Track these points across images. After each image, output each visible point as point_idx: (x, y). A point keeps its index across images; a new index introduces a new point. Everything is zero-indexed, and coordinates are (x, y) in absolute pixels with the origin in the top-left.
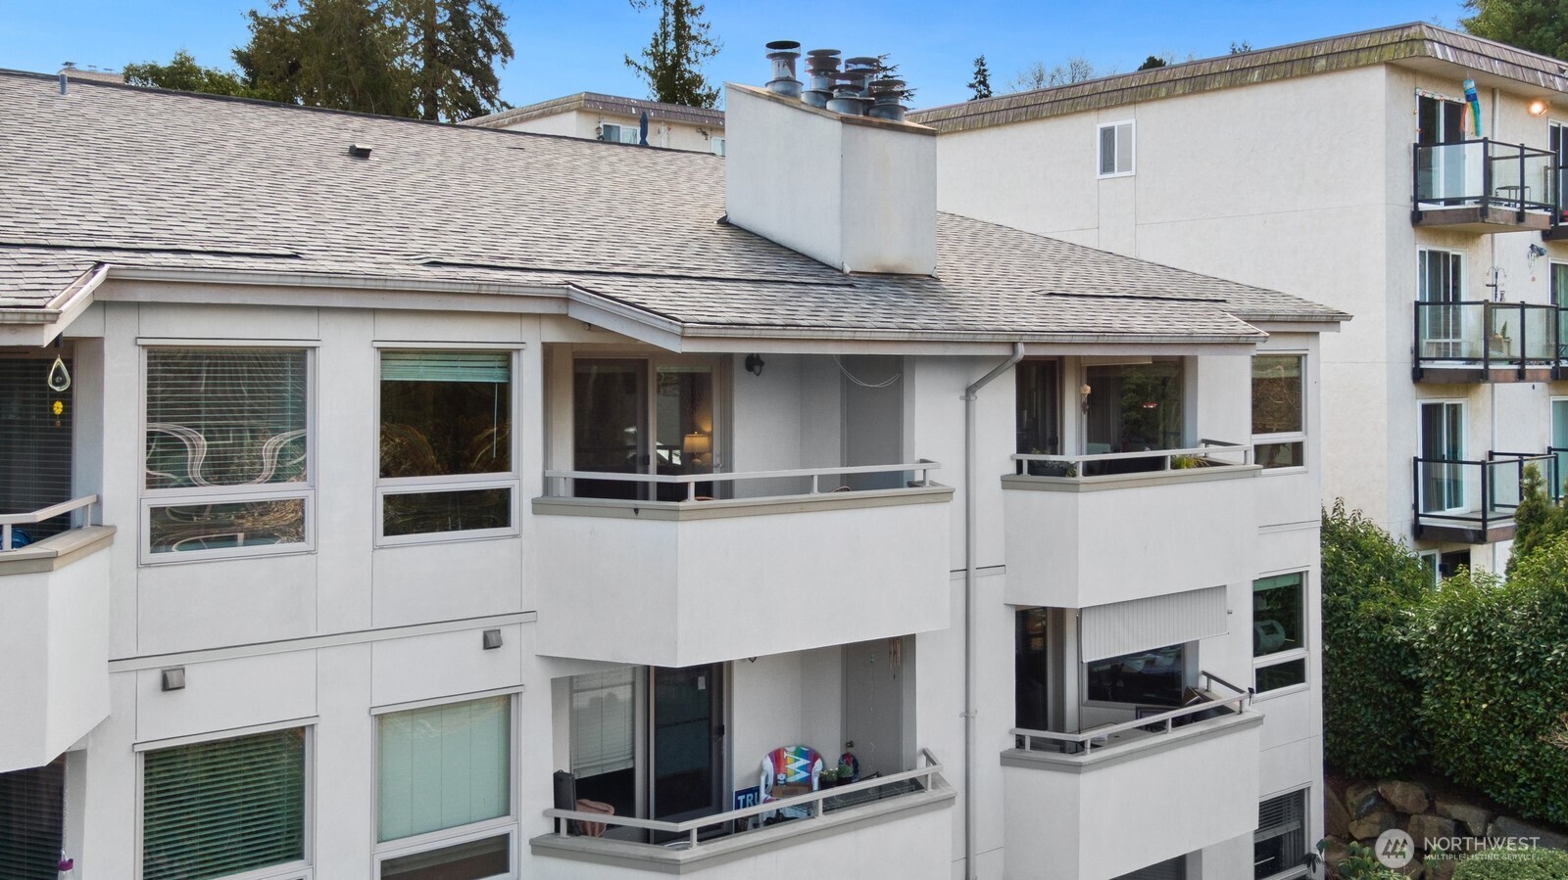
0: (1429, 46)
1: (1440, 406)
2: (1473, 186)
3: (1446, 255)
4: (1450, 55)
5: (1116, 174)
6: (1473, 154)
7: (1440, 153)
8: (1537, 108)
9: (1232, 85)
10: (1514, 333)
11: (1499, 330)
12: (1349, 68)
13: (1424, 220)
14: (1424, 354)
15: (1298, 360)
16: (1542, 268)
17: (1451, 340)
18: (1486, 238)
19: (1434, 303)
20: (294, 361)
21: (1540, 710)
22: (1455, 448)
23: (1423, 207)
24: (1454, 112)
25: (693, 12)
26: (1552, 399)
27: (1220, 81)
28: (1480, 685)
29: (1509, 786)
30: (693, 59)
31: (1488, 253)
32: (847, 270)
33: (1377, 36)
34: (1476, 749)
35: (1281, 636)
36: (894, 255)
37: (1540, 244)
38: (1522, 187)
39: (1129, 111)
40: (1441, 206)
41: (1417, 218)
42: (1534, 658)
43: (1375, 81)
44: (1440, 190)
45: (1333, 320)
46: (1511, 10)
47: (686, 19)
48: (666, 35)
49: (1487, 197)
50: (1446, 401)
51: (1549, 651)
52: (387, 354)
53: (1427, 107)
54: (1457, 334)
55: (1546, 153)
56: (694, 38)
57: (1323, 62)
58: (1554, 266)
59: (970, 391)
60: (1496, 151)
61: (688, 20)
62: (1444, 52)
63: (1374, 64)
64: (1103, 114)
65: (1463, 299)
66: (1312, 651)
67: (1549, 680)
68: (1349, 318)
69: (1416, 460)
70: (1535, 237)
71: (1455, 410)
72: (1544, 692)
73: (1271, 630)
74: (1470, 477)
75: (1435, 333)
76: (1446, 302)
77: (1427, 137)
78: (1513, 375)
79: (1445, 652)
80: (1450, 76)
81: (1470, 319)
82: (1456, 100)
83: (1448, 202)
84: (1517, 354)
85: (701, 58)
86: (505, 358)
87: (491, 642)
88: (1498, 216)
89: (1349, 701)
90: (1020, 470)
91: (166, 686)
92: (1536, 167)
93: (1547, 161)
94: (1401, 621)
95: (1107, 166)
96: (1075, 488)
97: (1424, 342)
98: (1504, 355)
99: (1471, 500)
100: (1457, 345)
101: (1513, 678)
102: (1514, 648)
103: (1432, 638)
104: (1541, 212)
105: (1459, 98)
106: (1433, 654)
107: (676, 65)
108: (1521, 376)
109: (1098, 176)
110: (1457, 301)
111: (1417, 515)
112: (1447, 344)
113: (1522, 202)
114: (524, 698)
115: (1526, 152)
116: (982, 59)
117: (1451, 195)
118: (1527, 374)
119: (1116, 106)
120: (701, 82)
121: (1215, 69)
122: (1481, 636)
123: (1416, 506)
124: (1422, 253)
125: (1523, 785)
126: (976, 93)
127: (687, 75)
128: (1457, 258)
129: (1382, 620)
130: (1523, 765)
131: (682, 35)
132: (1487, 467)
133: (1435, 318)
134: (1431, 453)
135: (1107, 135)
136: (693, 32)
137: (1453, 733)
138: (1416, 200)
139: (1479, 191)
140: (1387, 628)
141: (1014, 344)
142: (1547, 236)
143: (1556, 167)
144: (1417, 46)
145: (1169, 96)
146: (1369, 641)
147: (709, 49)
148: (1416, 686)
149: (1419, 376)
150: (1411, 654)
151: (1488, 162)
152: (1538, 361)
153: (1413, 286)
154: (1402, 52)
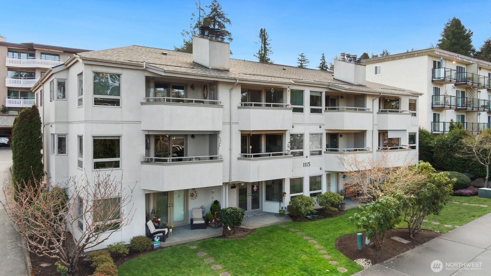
0: (435, 52)
1: (436, 113)
2: (442, 75)
3: (438, 88)
4: (439, 53)
5: (378, 74)
6: (442, 70)
7: (437, 70)
8: (454, 62)
9: (400, 59)
10: (449, 101)
11: (447, 101)
12: (421, 56)
13: (434, 81)
14: (433, 104)
15: (415, 100)
16: (455, 91)
17: (438, 102)
18: (444, 85)
19: (435, 95)
20: (302, 92)
21: (452, 154)
22: (439, 120)
23: (434, 79)
24: (439, 63)
25: (268, 45)
26: (456, 114)
27: (398, 58)
28: (443, 151)
29: (447, 166)
30: (268, 55)
31: (445, 88)
32: (355, 84)
33: (426, 50)
34: (442, 161)
35: (412, 142)
36: (360, 83)
37: (454, 86)
38: (451, 76)
39: (380, 63)
40: (437, 79)
41: (433, 81)
42: (452, 146)
43: (426, 58)
44: (437, 76)
45: (421, 94)
46: (449, 42)
47: (266, 46)
48: (262, 49)
49: (445, 77)
50: (437, 113)
51: (454, 145)
52: (311, 91)
53: (435, 62)
54: (439, 100)
55: (455, 70)
56: (268, 50)
57: (416, 55)
58: (457, 91)
59: (373, 100)
60: (447, 70)
61: (267, 46)
62: (438, 53)
63: (425, 55)
64: (375, 64)
65: (440, 95)
66: (417, 145)
67: (454, 149)
68: (423, 94)
69: (432, 122)
70: (453, 85)
71: (439, 114)
72: (453, 151)
73: (411, 141)
74: (441, 125)
75: (435, 101)
76: (437, 95)
77: (435, 67)
78: (449, 108)
79: (438, 147)
80: (438, 57)
81: (442, 98)
82: (439, 61)
83: (438, 78)
84: (450, 104)
85: (269, 54)
86: (321, 93)
87: (320, 127)
88: (447, 81)
89: (422, 156)
90: (379, 111)
91: (293, 127)
92: (454, 73)
93: (456, 72)
94: (430, 143)
95: (376, 73)
96: (388, 113)
97: (434, 102)
98: (447, 104)
99: (441, 129)
100: (439, 103)
101: (448, 149)
102: (448, 145)
103: (435, 145)
104: (454, 80)
105: (440, 61)
106: (435, 147)
107: (264, 56)
108: (450, 108)
109: (374, 75)
110: (439, 95)
111: (432, 132)
112: (437, 103)
113: (451, 78)
114: (323, 134)
115: (452, 70)
116: (323, 54)
117: (438, 77)
118: (452, 108)
119: (378, 62)
120: (270, 60)
121: (397, 56)
122: (443, 143)
123: (432, 130)
124: (433, 87)
125: (450, 166)
126: (322, 62)
127: (266, 58)
128: (439, 88)
129: (427, 143)
130: (450, 163)
131: (265, 49)
132: (444, 123)
133: (435, 98)
134: (435, 121)
135: (376, 68)
136: (268, 49)
137: (439, 159)
138: (433, 78)
139: (444, 76)
140: (428, 144)
141: (381, 93)
142: (456, 85)
143: (457, 73)
144: (433, 52)
145: (388, 61)
146: (425, 146)
147: (271, 52)
148: (432, 153)
149: (433, 108)
150: (432, 148)
151: (445, 72)
152: (454, 106)
153: (432, 93)
154: (430, 53)
